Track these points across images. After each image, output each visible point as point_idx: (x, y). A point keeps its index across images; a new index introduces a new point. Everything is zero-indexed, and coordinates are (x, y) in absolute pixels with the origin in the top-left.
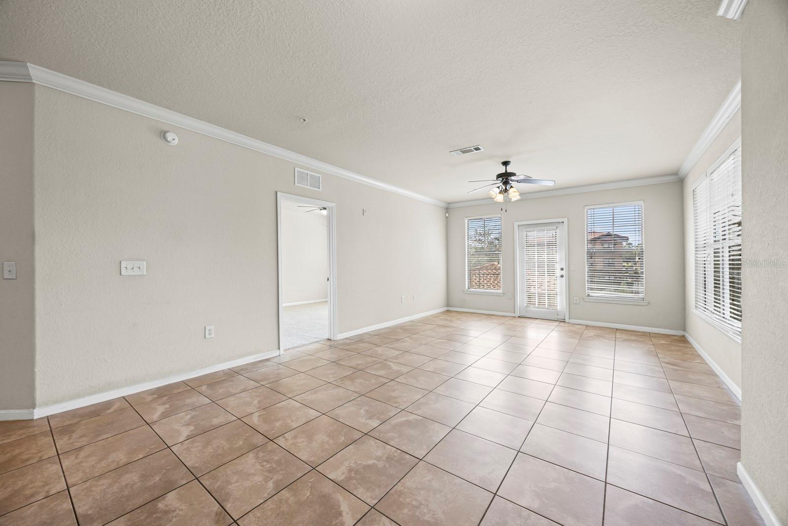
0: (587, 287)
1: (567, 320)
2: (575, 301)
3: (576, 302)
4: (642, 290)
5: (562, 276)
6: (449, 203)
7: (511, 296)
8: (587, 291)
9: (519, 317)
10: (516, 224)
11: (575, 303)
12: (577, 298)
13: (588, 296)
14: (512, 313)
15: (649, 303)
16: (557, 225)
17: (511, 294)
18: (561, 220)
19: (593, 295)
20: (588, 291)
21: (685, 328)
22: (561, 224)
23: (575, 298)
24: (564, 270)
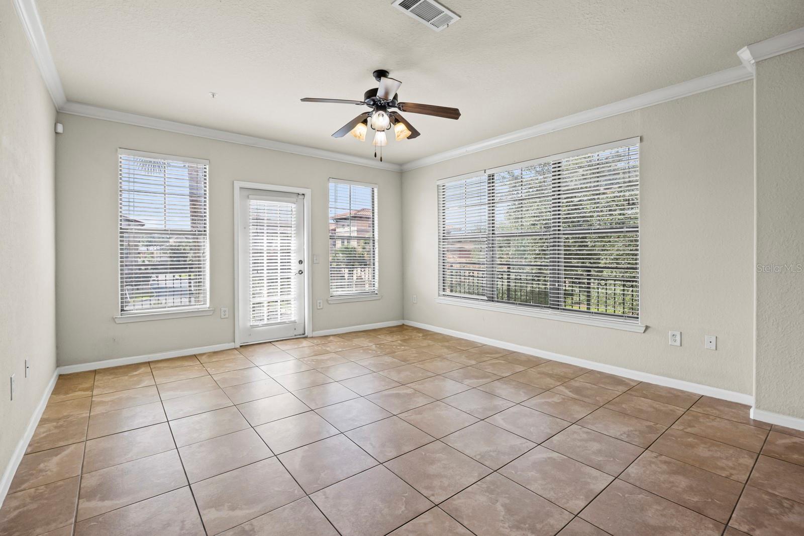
1: (308, 333)
5: (301, 272)
7: (227, 313)
9: (241, 346)
10: (238, 185)
11: (319, 308)
14: (231, 342)
18: (301, 191)
22: (301, 197)
23: (318, 301)
24: (303, 264)
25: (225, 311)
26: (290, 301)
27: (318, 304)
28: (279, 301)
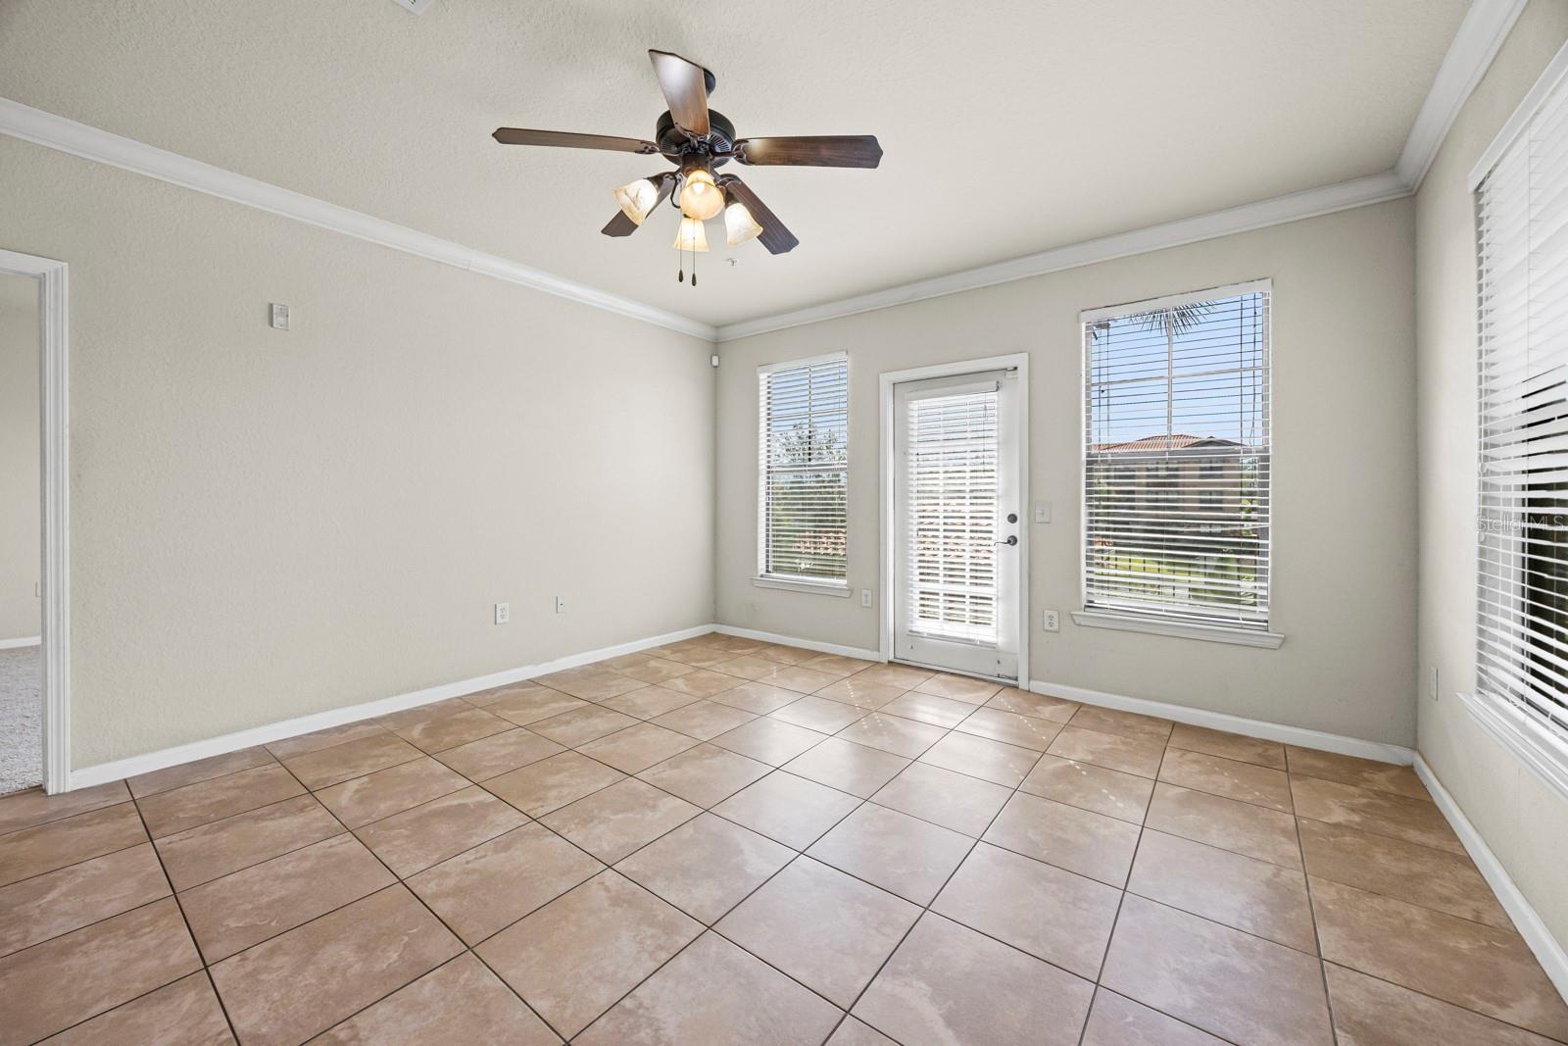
0: (1084, 576)
1: (1023, 683)
2: (1047, 621)
3: (1051, 624)
4: (1264, 593)
5: (1012, 541)
6: (717, 327)
7: (870, 598)
8: (1084, 589)
9: (889, 662)
10: (887, 379)
11: (1047, 627)
12: (1055, 614)
13: (1090, 605)
14: (872, 650)
15: (1284, 640)
16: (999, 376)
17: (869, 593)
18: (1008, 361)
19: (1106, 602)
20: (1091, 590)
21: (1416, 740)
22: (1009, 375)
23: (1048, 613)
24: (1018, 522)
25: (866, 596)
26: (991, 599)
27: (1046, 618)
28: (968, 597)
